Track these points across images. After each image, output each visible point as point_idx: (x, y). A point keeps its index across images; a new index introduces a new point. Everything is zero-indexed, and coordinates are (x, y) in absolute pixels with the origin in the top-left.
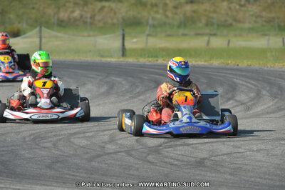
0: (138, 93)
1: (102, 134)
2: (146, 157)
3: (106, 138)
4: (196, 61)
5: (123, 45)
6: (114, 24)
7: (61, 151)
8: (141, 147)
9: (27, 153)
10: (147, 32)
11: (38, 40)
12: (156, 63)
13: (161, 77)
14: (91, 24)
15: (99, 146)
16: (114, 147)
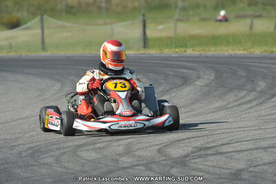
0: (161, 92)
1: (116, 144)
2: (168, 171)
3: (121, 149)
4: (234, 50)
5: (145, 34)
6: (135, 9)
7: (65, 168)
8: (163, 158)
9: (24, 172)
10: (177, 16)
11: (39, 31)
12: (184, 54)
13: (190, 71)
14: (107, 9)
15: (112, 159)
16: (130, 160)
